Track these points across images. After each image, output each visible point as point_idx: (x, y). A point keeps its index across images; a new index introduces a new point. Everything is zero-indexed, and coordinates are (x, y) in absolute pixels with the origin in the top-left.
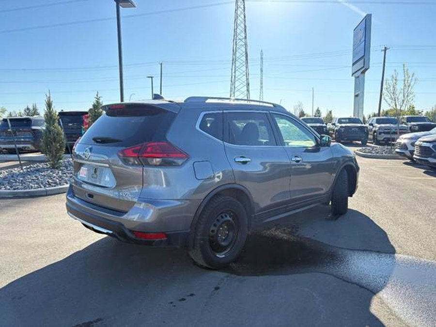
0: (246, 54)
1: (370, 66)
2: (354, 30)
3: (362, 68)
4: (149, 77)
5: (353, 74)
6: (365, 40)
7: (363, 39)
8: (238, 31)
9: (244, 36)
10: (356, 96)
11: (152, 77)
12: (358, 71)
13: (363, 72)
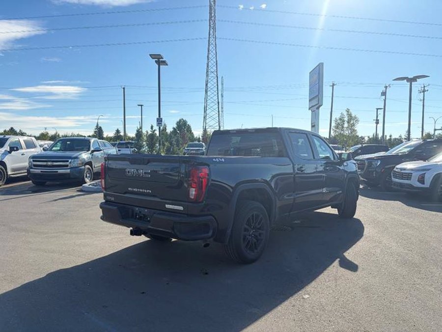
0: (217, 85)
1: (323, 104)
2: (310, 73)
3: (317, 104)
4: (139, 105)
5: (309, 109)
6: (319, 83)
7: (318, 82)
8: (210, 64)
9: (216, 69)
10: (313, 126)
11: (141, 106)
12: (315, 106)
13: (318, 108)
